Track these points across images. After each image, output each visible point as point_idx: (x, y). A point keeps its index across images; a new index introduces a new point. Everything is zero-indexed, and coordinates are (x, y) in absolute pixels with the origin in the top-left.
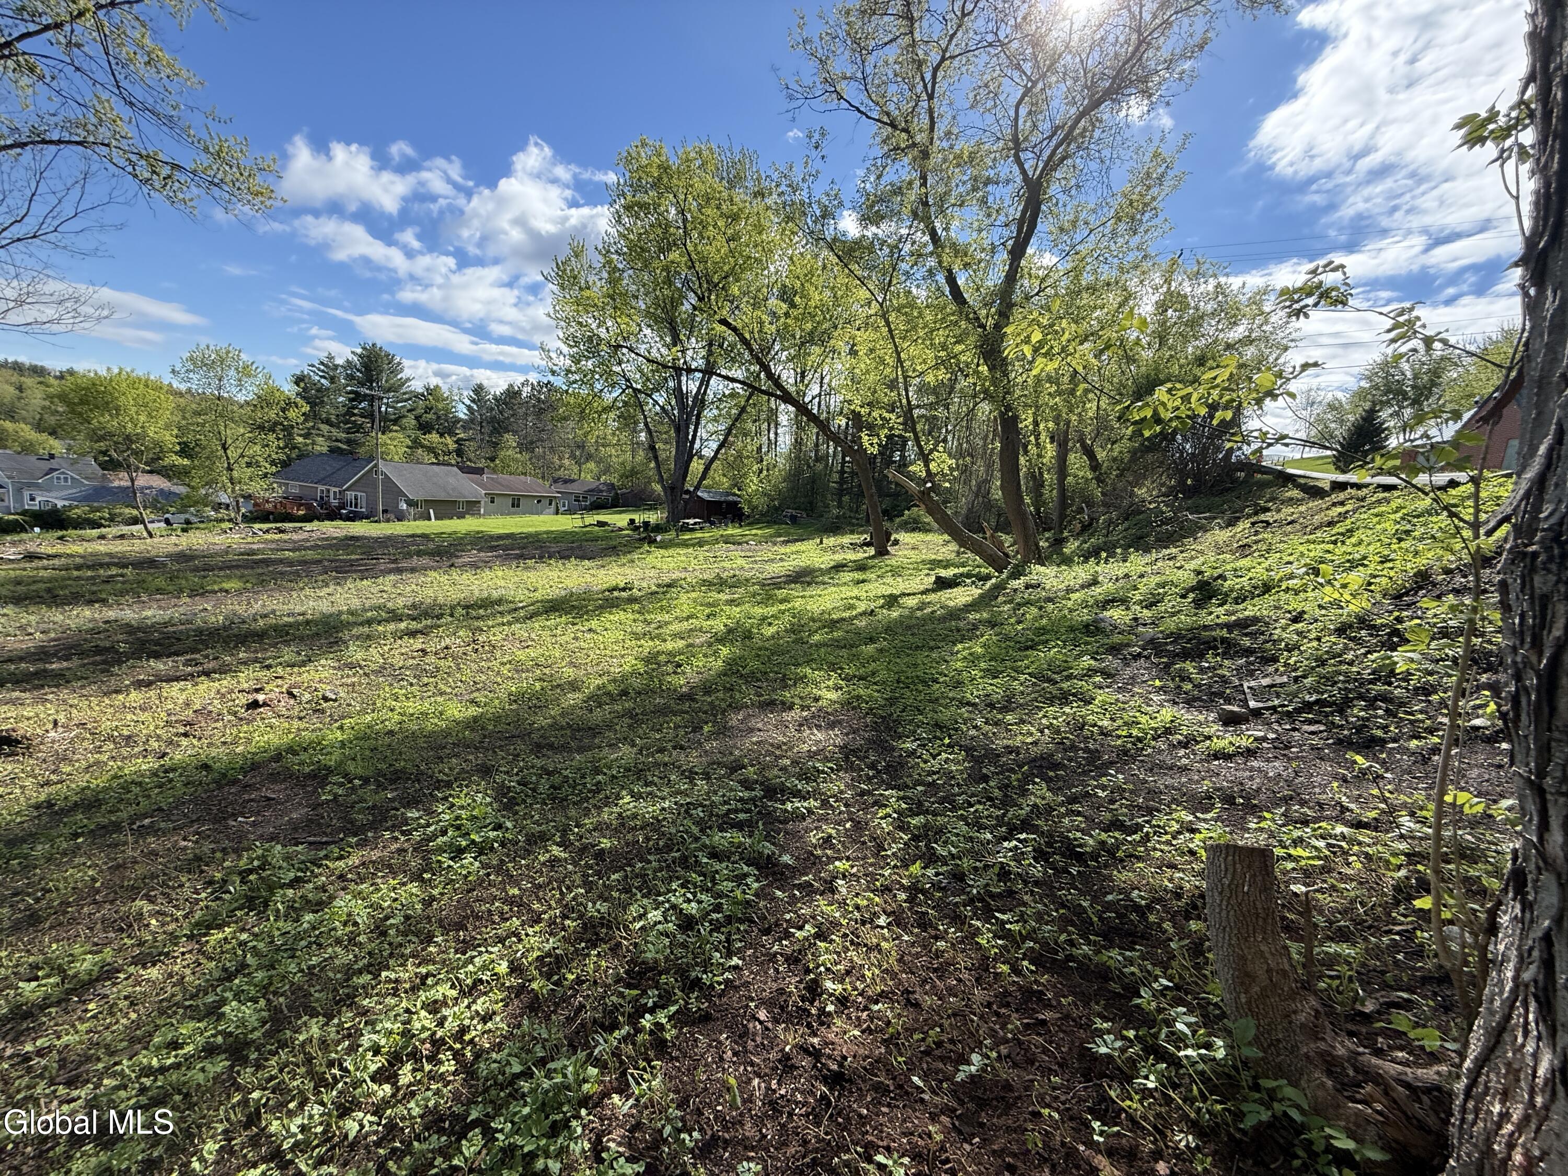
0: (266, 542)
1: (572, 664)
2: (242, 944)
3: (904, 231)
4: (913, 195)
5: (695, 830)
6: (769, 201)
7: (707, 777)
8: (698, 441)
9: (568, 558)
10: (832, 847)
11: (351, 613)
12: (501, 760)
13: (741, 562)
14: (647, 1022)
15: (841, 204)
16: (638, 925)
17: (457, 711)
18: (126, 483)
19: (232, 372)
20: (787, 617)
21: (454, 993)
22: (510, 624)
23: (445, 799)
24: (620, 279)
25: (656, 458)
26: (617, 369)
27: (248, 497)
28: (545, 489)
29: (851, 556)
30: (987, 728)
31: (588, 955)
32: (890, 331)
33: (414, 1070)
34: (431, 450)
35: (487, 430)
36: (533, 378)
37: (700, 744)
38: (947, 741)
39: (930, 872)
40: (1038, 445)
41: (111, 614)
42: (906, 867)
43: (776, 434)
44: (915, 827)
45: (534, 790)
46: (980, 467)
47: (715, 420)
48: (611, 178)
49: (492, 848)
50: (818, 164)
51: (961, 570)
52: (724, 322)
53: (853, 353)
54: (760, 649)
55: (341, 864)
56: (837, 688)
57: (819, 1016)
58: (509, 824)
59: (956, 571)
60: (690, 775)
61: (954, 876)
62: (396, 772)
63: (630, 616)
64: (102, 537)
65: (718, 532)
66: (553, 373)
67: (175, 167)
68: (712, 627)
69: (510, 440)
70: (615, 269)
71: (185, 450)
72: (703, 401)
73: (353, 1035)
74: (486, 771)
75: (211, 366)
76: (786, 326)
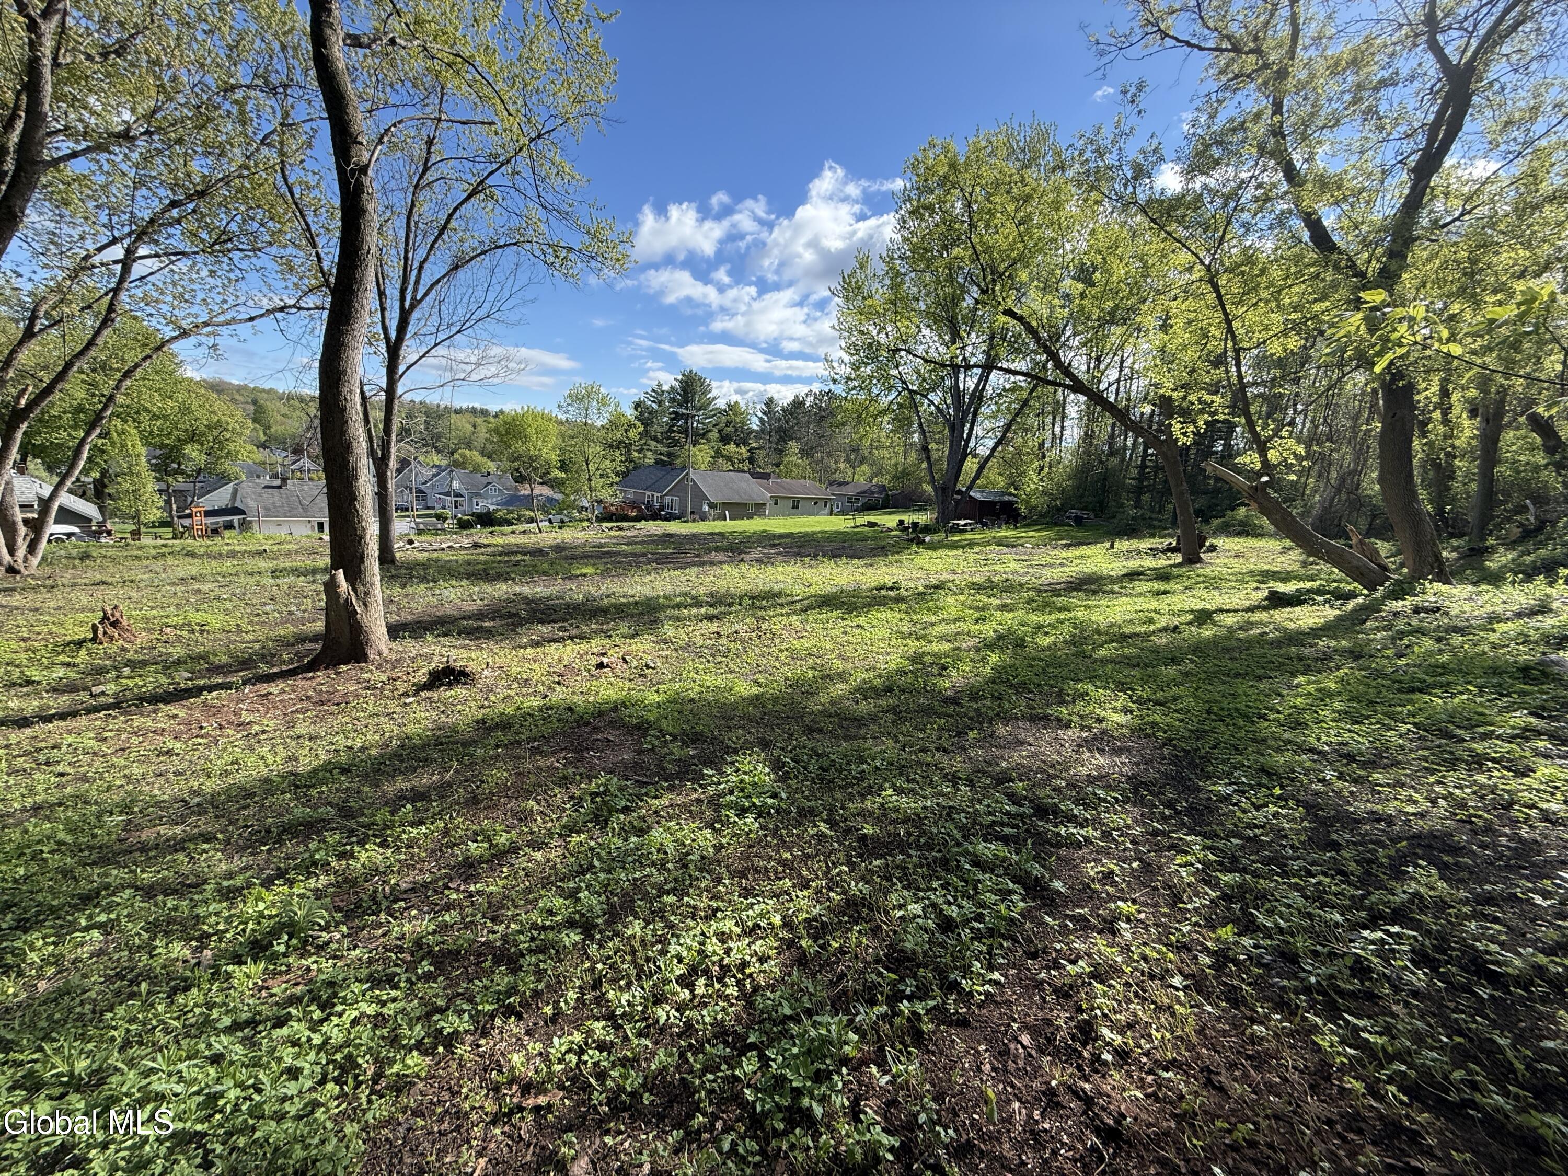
0: (610, 537)
1: (840, 657)
2: (592, 849)
3: (1244, 175)
4: (1259, 130)
5: (958, 835)
6: (1070, 173)
7: (971, 783)
8: (973, 440)
9: (840, 556)
10: (1114, 884)
11: (665, 597)
12: (778, 736)
13: (1014, 565)
14: (904, 1006)
15: (1162, 159)
16: (900, 914)
17: (744, 689)
18: (528, 492)
19: (595, 403)
20: (1067, 628)
21: (738, 930)
22: (788, 615)
23: (733, 763)
24: (903, 282)
25: (928, 458)
26: (894, 372)
27: (600, 502)
28: (822, 491)
29: (1149, 563)
30: (1340, 784)
31: (851, 930)
32: (1219, 297)
33: (706, 985)
34: (729, 459)
35: (774, 439)
36: (816, 388)
37: (965, 750)
38: (1277, 791)
39: (1247, 941)
40: (1446, 421)
41: (518, 589)
42: (1213, 928)
43: (1063, 428)
44: (1226, 884)
45: (805, 768)
46: (1344, 455)
47: (993, 416)
48: (899, 184)
49: (769, 813)
50: (1134, 120)
51: (1309, 585)
52: (1009, 313)
53: (1165, 327)
54: (1034, 659)
55: (656, 802)
56: (1126, 711)
57: (1092, 1063)
58: (784, 795)
59: (1301, 585)
60: (954, 780)
61: (1283, 955)
62: (696, 734)
63: (897, 615)
64: (513, 532)
65: (990, 534)
66: (834, 381)
67: (570, 249)
68: (981, 632)
69: (794, 446)
70: (898, 274)
71: (563, 467)
72: (981, 398)
73: (663, 941)
74: (765, 745)
75: (581, 400)
76: (1082, 308)
